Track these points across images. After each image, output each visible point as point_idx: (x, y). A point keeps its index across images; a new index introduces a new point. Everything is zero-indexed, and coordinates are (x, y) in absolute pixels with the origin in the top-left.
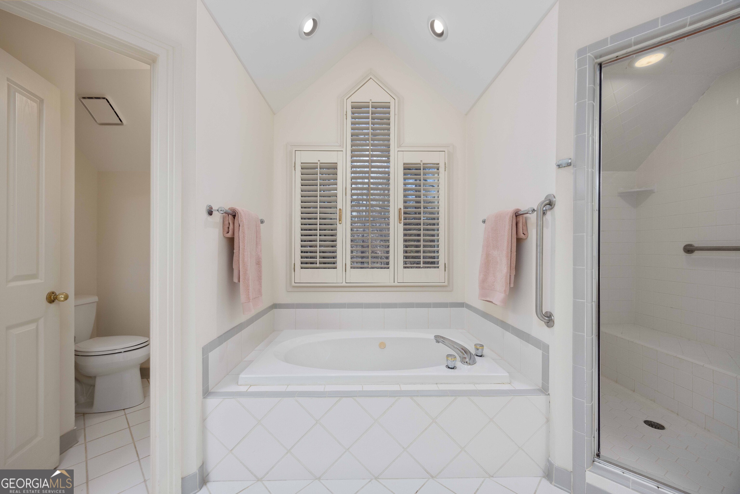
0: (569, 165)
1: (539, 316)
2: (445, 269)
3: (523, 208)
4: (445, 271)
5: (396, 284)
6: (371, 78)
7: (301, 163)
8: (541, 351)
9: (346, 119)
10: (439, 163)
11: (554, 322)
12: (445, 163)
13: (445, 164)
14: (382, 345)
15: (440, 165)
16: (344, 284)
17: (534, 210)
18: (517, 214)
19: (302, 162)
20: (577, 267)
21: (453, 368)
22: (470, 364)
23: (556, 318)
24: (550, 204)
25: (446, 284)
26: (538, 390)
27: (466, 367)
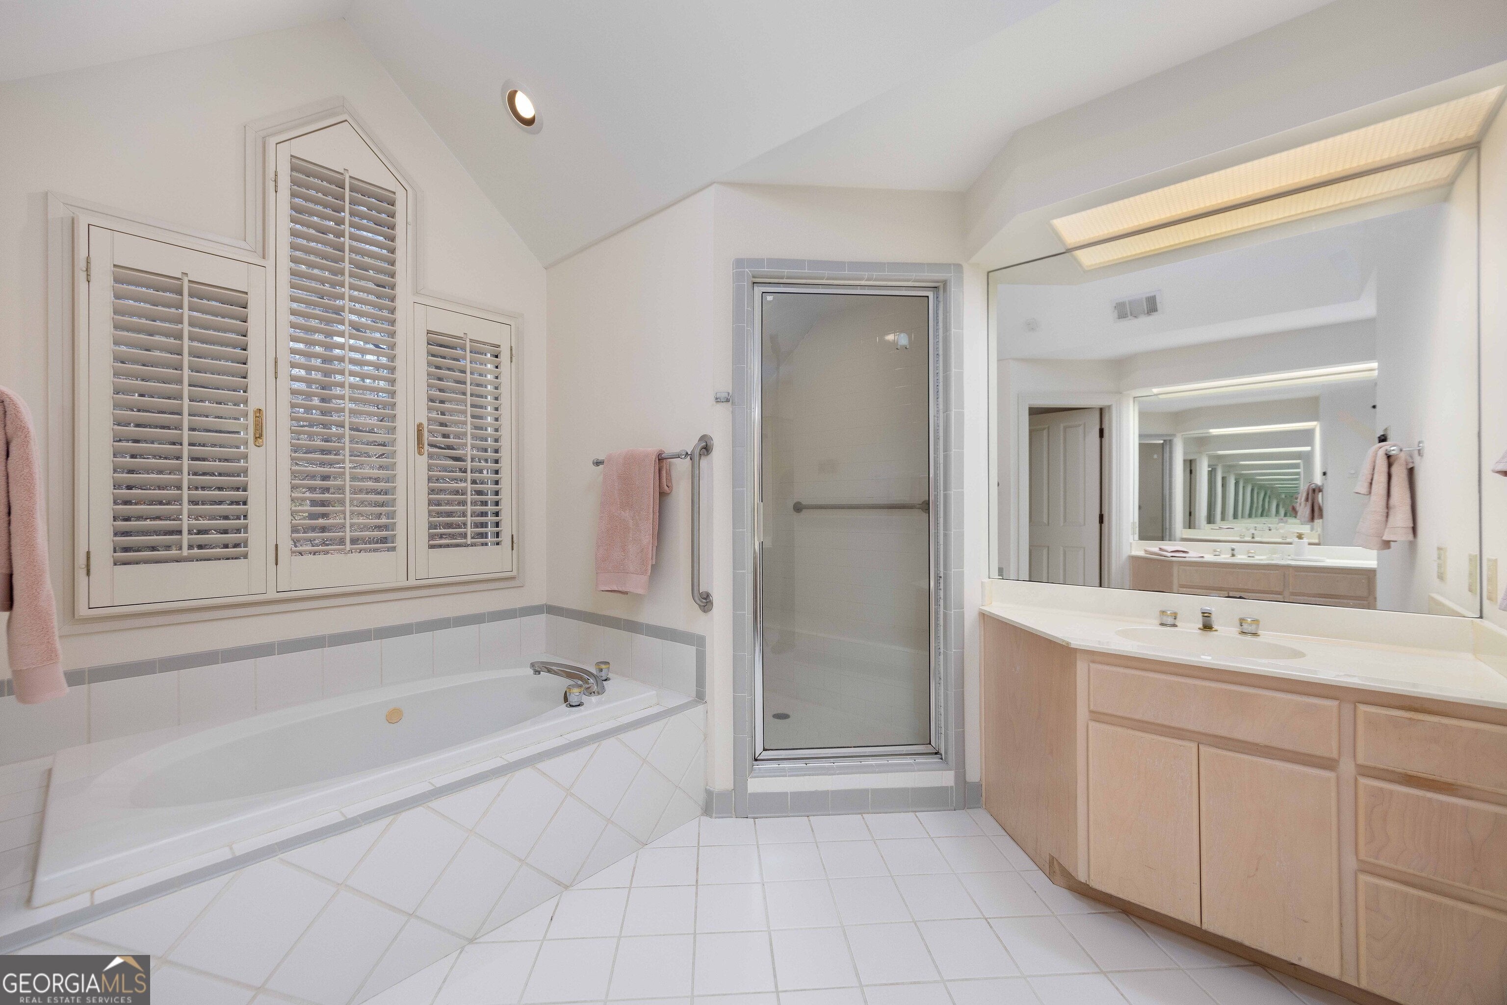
0: (728, 401)
1: (697, 599)
2: (512, 546)
3: (670, 449)
4: (512, 549)
5: (412, 582)
6: (346, 121)
7: (115, 266)
8: (695, 648)
9: (276, 192)
10: (499, 346)
11: (712, 603)
12: (511, 347)
13: (511, 350)
14: (394, 716)
15: (502, 348)
16: (272, 595)
17: (687, 453)
18: (660, 458)
19: (115, 263)
20: (737, 530)
21: (579, 705)
22: (599, 693)
23: (716, 598)
24: (706, 448)
25: (514, 573)
26: (693, 701)
27: (594, 699)
